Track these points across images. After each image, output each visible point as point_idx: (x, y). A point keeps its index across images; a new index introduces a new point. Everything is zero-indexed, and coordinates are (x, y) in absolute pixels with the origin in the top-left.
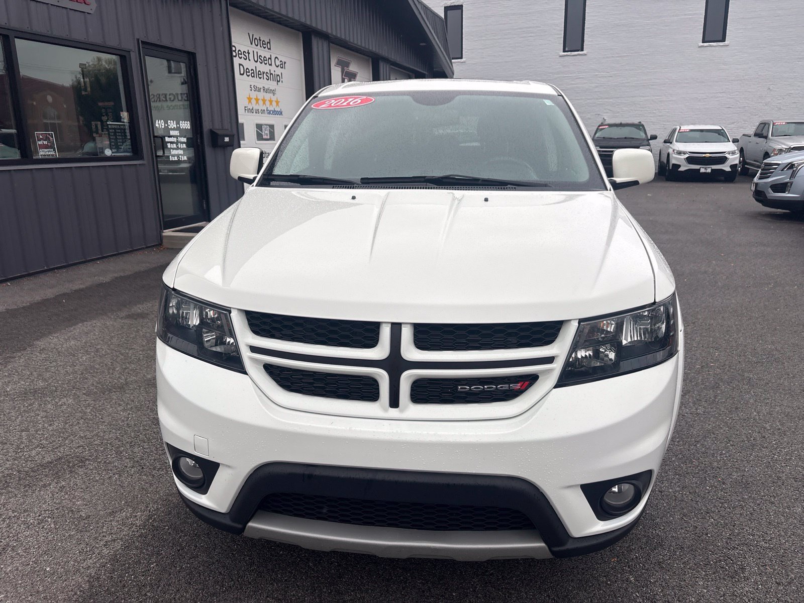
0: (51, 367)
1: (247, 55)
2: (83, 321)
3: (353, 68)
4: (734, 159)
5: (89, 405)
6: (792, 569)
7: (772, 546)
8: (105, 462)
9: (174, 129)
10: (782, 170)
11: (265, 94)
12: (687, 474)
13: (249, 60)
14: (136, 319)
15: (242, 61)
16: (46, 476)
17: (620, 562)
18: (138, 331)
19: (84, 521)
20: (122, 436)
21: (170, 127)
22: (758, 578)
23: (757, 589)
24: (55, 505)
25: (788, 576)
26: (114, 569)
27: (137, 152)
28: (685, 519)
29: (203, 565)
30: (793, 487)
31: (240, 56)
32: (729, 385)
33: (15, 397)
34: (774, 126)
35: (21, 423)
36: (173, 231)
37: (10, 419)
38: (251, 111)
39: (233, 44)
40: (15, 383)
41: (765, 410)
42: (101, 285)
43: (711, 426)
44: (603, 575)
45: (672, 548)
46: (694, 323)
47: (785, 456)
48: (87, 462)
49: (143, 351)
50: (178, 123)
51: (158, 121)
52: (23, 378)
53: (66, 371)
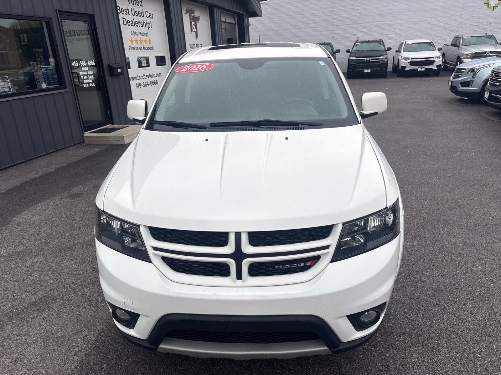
0: (26, 235)
1: (127, 11)
2: (41, 201)
3: (197, 14)
4: (439, 61)
5: (53, 261)
6: (465, 343)
7: (454, 329)
8: (68, 299)
9: (85, 66)
10: (467, 73)
11: (141, 36)
12: (407, 286)
13: (129, 15)
14: (74, 198)
15: (124, 16)
16: (34, 311)
17: (370, 345)
18: (76, 207)
19: (61, 339)
20: (76, 281)
21: (82, 65)
22: (446, 350)
23: (445, 357)
24: (42, 330)
25: (462, 347)
26: (82, 370)
27: (61, 84)
28: (406, 315)
29: (134, 363)
30: (467, 291)
31: (123, 12)
32: (432, 225)
33: (7, 258)
34: (464, 39)
35: (13, 276)
36: (90, 133)
37: (6, 274)
38: (133, 49)
39: (118, 5)
40: (5, 248)
41: (452, 240)
42: (49, 174)
43: (421, 253)
44: (360, 353)
45: (399, 334)
46: (413, 183)
47: (463, 271)
48: (57, 300)
49: (81, 221)
50: (86, 62)
51: (74, 62)
52: (9, 244)
53: (35, 238)
